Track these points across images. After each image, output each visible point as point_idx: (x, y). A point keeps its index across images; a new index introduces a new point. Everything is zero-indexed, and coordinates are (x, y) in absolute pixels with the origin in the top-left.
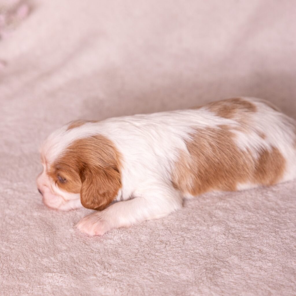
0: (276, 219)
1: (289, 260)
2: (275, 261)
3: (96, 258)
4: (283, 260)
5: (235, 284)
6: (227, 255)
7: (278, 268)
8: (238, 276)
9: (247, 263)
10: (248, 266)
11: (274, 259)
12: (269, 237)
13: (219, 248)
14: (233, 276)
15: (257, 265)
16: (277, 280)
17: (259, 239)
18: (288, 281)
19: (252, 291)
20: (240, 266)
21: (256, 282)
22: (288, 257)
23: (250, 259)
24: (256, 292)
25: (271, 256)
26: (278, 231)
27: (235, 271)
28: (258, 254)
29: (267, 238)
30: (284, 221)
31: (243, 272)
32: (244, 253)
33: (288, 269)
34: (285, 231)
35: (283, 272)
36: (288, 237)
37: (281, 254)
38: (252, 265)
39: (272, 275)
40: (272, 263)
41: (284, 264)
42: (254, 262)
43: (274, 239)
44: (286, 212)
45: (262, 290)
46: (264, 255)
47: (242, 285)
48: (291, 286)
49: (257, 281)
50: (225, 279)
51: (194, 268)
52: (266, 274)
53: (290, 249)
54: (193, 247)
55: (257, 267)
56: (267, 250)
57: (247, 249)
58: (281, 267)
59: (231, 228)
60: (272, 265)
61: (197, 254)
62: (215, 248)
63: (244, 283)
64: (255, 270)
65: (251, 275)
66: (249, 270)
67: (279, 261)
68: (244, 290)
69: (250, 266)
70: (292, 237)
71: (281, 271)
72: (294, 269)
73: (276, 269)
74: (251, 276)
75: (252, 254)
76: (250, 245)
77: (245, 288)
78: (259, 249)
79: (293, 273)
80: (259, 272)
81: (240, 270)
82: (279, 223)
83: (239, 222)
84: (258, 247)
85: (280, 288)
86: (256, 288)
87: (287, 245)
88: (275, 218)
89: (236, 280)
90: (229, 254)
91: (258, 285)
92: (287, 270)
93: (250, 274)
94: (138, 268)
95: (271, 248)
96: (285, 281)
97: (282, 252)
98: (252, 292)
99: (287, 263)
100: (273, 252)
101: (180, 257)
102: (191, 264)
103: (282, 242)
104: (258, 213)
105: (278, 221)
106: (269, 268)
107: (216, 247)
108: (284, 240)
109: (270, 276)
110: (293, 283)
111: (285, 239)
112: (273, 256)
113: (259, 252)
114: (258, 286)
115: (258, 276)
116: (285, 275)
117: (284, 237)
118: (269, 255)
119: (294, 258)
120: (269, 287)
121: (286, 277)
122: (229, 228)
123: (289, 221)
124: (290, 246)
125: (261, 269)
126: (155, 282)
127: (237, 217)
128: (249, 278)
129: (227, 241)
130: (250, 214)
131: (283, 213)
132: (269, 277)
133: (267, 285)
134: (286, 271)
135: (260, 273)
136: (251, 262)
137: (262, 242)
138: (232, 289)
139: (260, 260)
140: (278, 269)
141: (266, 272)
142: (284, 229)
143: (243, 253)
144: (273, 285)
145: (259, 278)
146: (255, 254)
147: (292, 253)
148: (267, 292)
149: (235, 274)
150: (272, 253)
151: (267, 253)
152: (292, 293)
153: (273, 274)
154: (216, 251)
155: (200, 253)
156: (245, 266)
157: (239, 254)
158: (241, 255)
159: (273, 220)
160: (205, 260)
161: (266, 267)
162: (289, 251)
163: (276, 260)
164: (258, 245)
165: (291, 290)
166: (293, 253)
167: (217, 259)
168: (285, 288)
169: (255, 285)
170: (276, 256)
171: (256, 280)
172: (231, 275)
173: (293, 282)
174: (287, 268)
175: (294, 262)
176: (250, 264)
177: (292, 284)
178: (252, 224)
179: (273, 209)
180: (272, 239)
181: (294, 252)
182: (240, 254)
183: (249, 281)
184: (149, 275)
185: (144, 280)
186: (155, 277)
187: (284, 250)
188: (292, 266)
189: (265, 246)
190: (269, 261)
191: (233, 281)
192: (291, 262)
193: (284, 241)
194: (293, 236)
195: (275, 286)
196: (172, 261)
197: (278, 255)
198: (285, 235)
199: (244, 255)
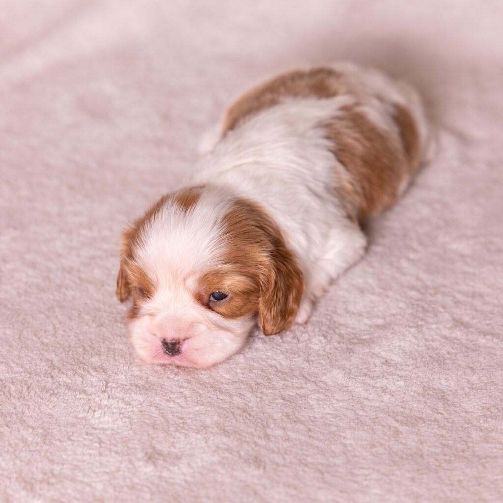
0: (420, 303)
1: (436, 376)
2: (411, 377)
3: (92, 363)
4: (426, 375)
5: (335, 418)
6: (325, 369)
7: (416, 389)
8: (341, 404)
9: (359, 382)
10: (361, 387)
11: (410, 374)
12: (405, 336)
13: (312, 358)
14: (333, 404)
15: (378, 385)
16: (411, 410)
17: (386, 339)
18: (432, 411)
19: (366, 428)
20: (347, 387)
21: (374, 414)
22: (435, 371)
23: (366, 375)
24: (373, 430)
25: (405, 369)
26: (421, 326)
27: (336, 395)
28: (382, 367)
29: (402, 337)
30: (433, 308)
31: (351, 397)
32: (356, 366)
33: (432, 391)
34: (434, 326)
35: (424, 396)
36: (437, 337)
37: (423, 366)
38: (369, 385)
39: (403, 402)
40: (405, 381)
41: (426, 382)
42: (372, 379)
43: (414, 340)
44: (436, 293)
45: (383, 426)
46: (392, 369)
47: (348, 418)
48: (436, 420)
49: (376, 411)
50: (316, 411)
51: (262, 393)
52: (393, 399)
53: (439, 356)
54: (266, 355)
55: (377, 388)
56: (399, 360)
57: (363, 357)
58: (421, 389)
59: (340, 325)
60: (406, 384)
61: (271, 368)
62: (305, 359)
63: (351, 415)
64: (374, 393)
65: (366, 403)
66: (363, 394)
67: (418, 376)
68: (350, 428)
69: (364, 386)
70: (445, 337)
71: (421, 395)
72: (443, 392)
73: (412, 391)
74: (364, 403)
75: (372, 367)
76: (369, 349)
77: (352, 424)
78: (384, 358)
79: (441, 399)
80: (380, 396)
81: (345, 393)
82: (425, 311)
83: (354, 314)
84: (383, 354)
85: (416, 423)
86: (373, 424)
87: (434, 351)
88: (417, 302)
89: (337, 410)
90: (329, 367)
91: (377, 418)
92: (430, 392)
93: (365, 400)
94: (163, 383)
95: (406, 356)
96: (426, 412)
97: (424, 362)
98: (364, 430)
99: (433, 380)
100: (408, 363)
101: (240, 370)
102: (258, 384)
103: (426, 346)
104: (387, 297)
105: (423, 307)
106: (399, 389)
107: (308, 357)
108: (431, 342)
109: (399, 404)
110: (439, 415)
111: (433, 340)
112: (408, 368)
113: (384, 364)
114: (377, 420)
115: (377, 404)
116: (427, 401)
117: (430, 338)
118: (401, 368)
119: (446, 372)
120: (397, 421)
121: (428, 404)
122: (336, 325)
123: (441, 310)
124: (439, 353)
125: (384, 390)
126: (187, 408)
127: (351, 308)
128: (361, 406)
129: (328, 346)
130: (374, 298)
131: (431, 295)
132: (398, 406)
133: (394, 418)
134: (429, 394)
135: (382, 399)
136: (368, 380)
137: (392, 343)
138: (329, 425)
139: (383, 377)
140: (415, 391)
141: (393, 396)
142: (433, 323)
143: (354, 364)
144: (404, 417)
145: (379, 407)
146: (376, 367)
147: (442, 363)
148: (392, 429)
149: (335, 402)
150: (406, 365)
151: (398, 366)
152: (438, 432)
153: (405, 400)
154: (306, 364)
155: (278, 366)
156: (357, 387)
157: (347, 366)
158: (351, 368)
159: (413, 305)
160: (285, 380)
161: (394, 388)
162: (437, 361)
163: (414, 375)
164: (384, 350)
165: (436, 427)
166: (444, 364)
167: (306, 378)
168: (424, 422)
169: (370, 419)
170: (414, 368)
171: (374, 410)
172: (327, 403)
173: (441, 413)
174: (432, 389)
175: (445, 379)
176: (364, 383)
177: (439, 417)
178: (378, 317)
179: (412, 288)
180: (410, 341)
181: (446, 361)
182: (349, 367)
183: (361, 413)
184: (179, 396)
185: (168, 404)
186: (188, 399)
187: (428, 358)
188: (440, 387)
189: (395, 353)
190: (401, 377)
191: (331, 412)
192: (439, 379)
193: (430, 344)
194: (447, 336)
195: (407, 420)
196: (224, 375)
197: (417, 367)
198: (433, 333)
199: (356, 369)
